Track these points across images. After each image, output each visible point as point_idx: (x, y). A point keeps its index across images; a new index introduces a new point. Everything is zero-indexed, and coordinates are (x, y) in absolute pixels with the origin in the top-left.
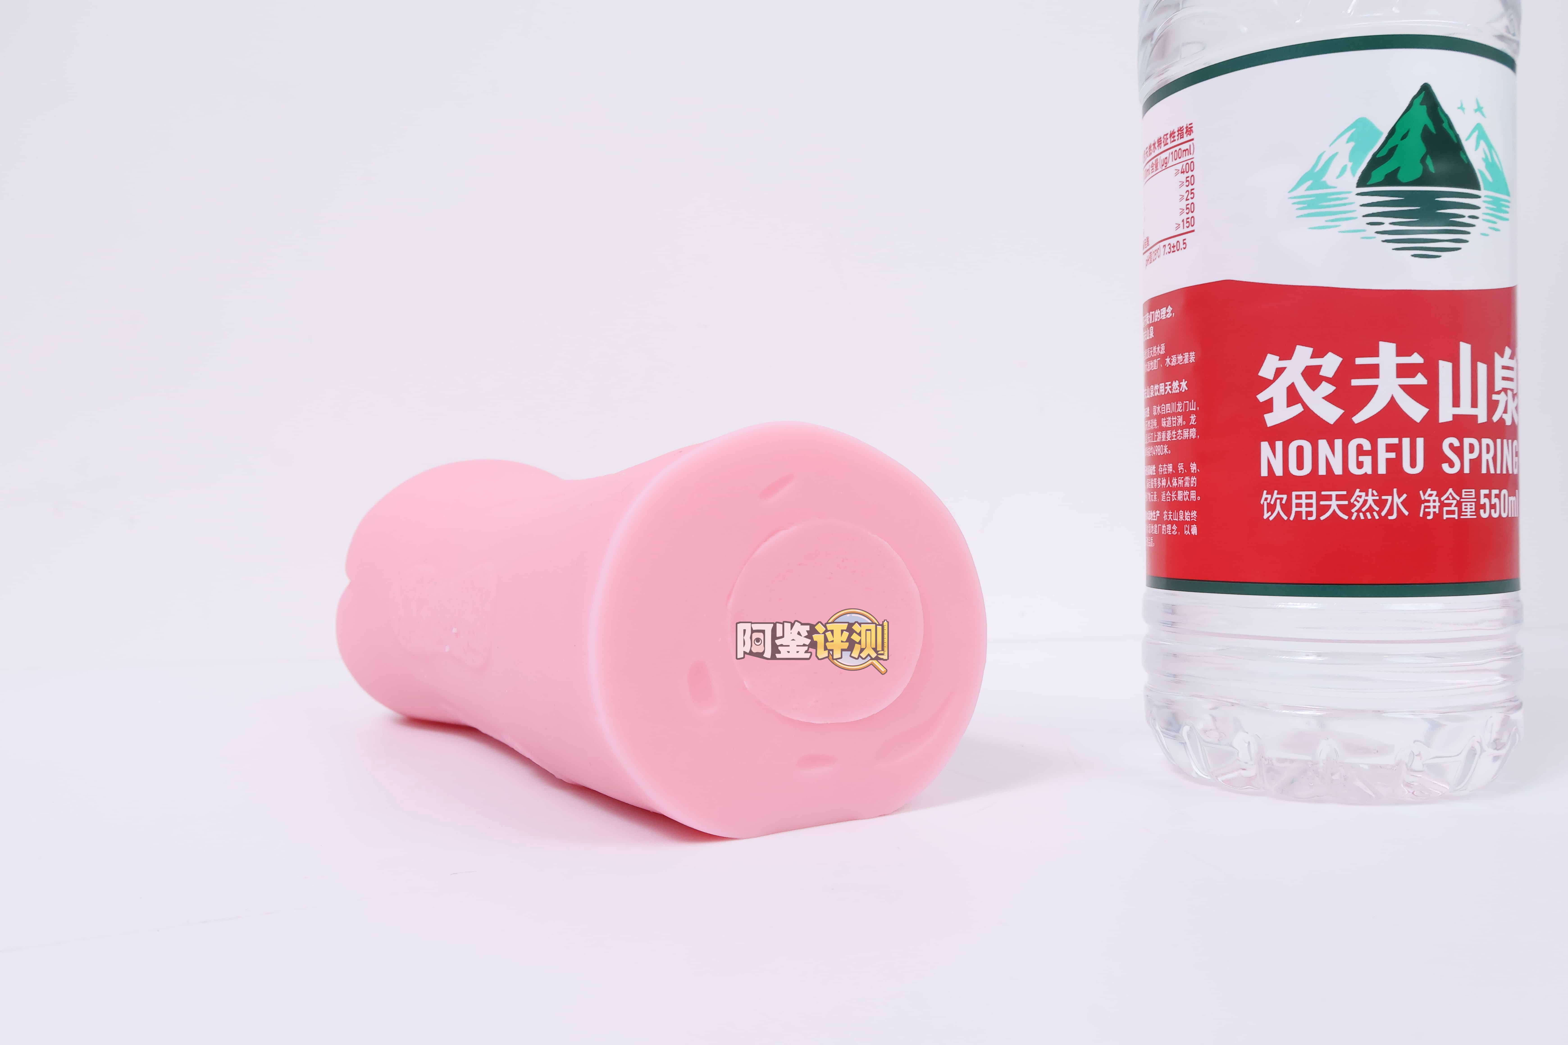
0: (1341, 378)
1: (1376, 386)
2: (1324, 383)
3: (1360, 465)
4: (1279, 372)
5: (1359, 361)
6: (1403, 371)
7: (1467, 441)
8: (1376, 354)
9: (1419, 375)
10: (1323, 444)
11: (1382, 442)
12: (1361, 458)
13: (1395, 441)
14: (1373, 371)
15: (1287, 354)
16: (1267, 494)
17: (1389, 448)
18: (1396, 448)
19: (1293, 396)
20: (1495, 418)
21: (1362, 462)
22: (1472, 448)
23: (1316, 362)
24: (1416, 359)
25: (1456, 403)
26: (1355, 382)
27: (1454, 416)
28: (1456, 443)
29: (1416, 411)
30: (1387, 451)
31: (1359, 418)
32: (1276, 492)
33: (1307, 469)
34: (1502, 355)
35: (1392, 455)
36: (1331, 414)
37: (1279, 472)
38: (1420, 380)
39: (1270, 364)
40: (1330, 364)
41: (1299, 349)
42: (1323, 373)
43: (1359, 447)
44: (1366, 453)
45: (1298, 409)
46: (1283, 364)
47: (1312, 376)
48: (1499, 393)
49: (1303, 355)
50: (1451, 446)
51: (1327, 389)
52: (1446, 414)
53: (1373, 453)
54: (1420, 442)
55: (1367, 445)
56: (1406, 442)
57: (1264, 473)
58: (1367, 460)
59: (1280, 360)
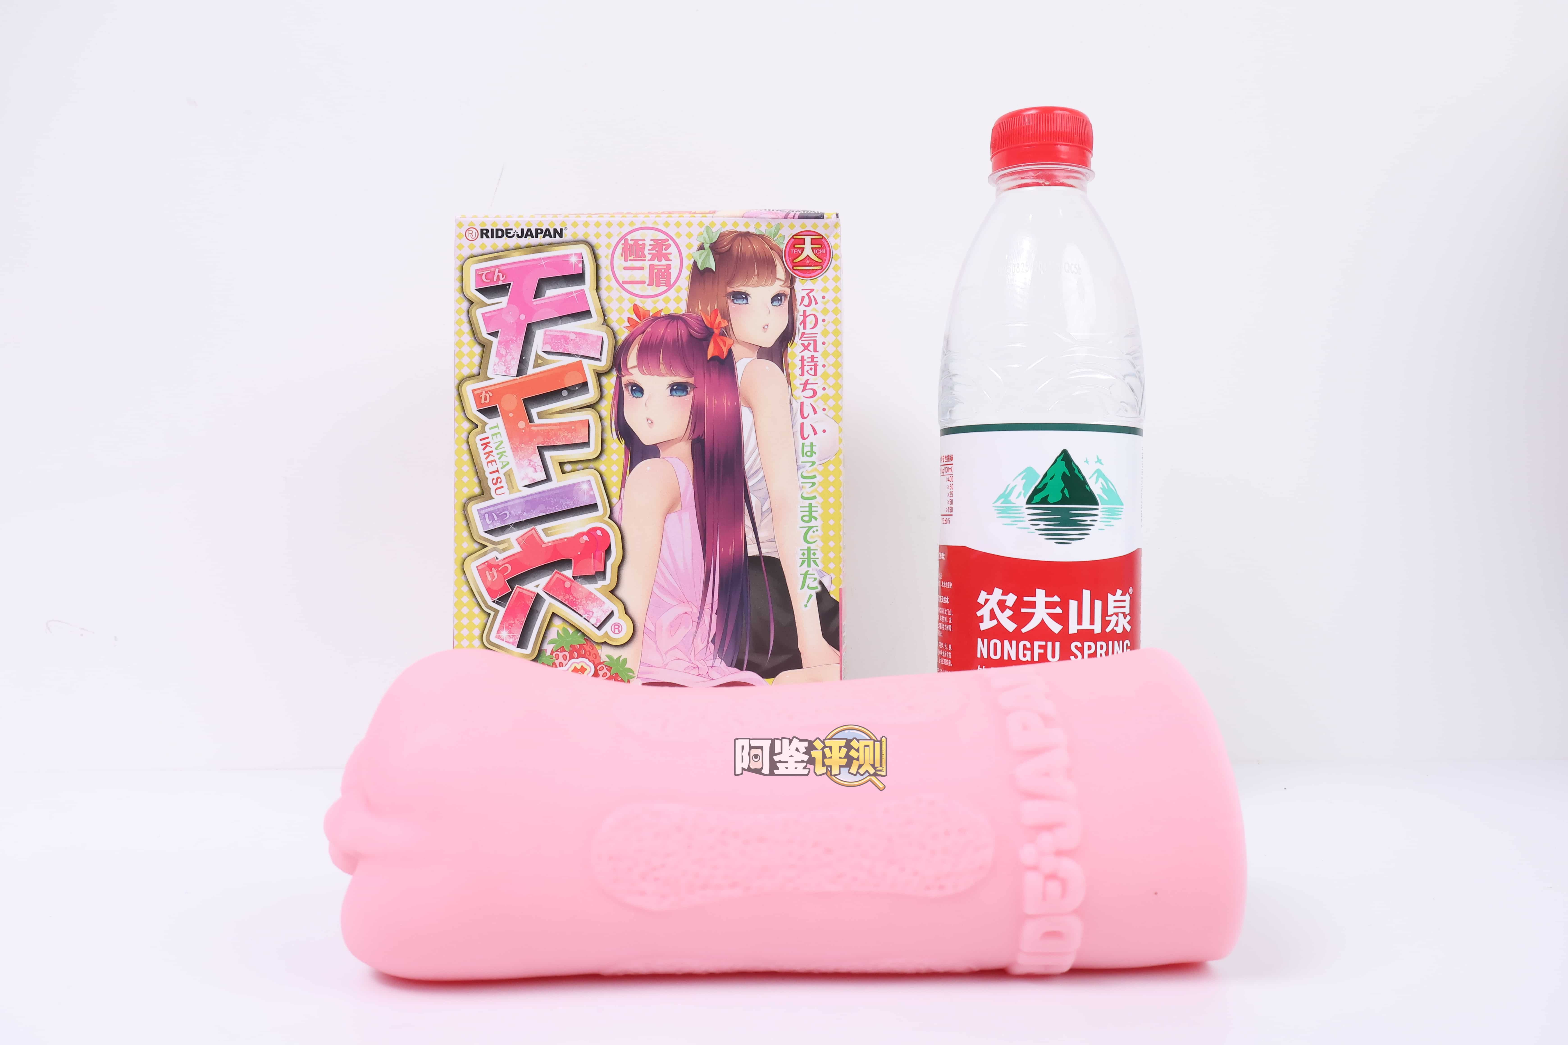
0: (1016, 608)
1: (1034, 613)
2: (1007, 610)
3: (1025, 656)
4: (987, 601)
5: (1026, 599)
6: (1048, 605)
7: (1086, 644)
8: (1035, 596)
9: (1058, 607)
10: (1006, 642)
11: (1037, 644)
12: (1025, 652)
13: (1043, 643)
14: (1033, 605)
15: (990, 593)
16: (980, 667)
17: (1040, 647)
18: (1044, 647)
19: (993, 616)
20: (1108, 630)
21: (1026, 654)
22: (1090, 648)
23: (1004, 598)
24: (1056, 599)
25: (1080, 622)
26: (1023, 610)
27: (1078, 630)
28: (1079, 645)
29: (1056, 628)
30: (1039, 649)
31: (1024, 630)
32: (984, 667)
33: (998, 656)
34: (1114, 594)
35: (1042, 651)
36: (1011, 626)
37: (985, 656)
38: (1058, 610)
39: (983, 596)
40: (1011, 599)
41: (996, 589)
42: (1007, 604)
43: (1025, 646)
44: (1028, 649)
45: (994, 622)
46: (988, 597)
47: (1002, 605)
48: (1111, 616)
49: (998, 593)
50: (1076, 647)
51: (1009, 613)
52: (1073, 628)
53: (1032, 649)
54: (1058, 644)
55: (1029, 645)
56: (1050, 644)
57: (979, 656)
58: (1028, 653)
59: (987, 594)
